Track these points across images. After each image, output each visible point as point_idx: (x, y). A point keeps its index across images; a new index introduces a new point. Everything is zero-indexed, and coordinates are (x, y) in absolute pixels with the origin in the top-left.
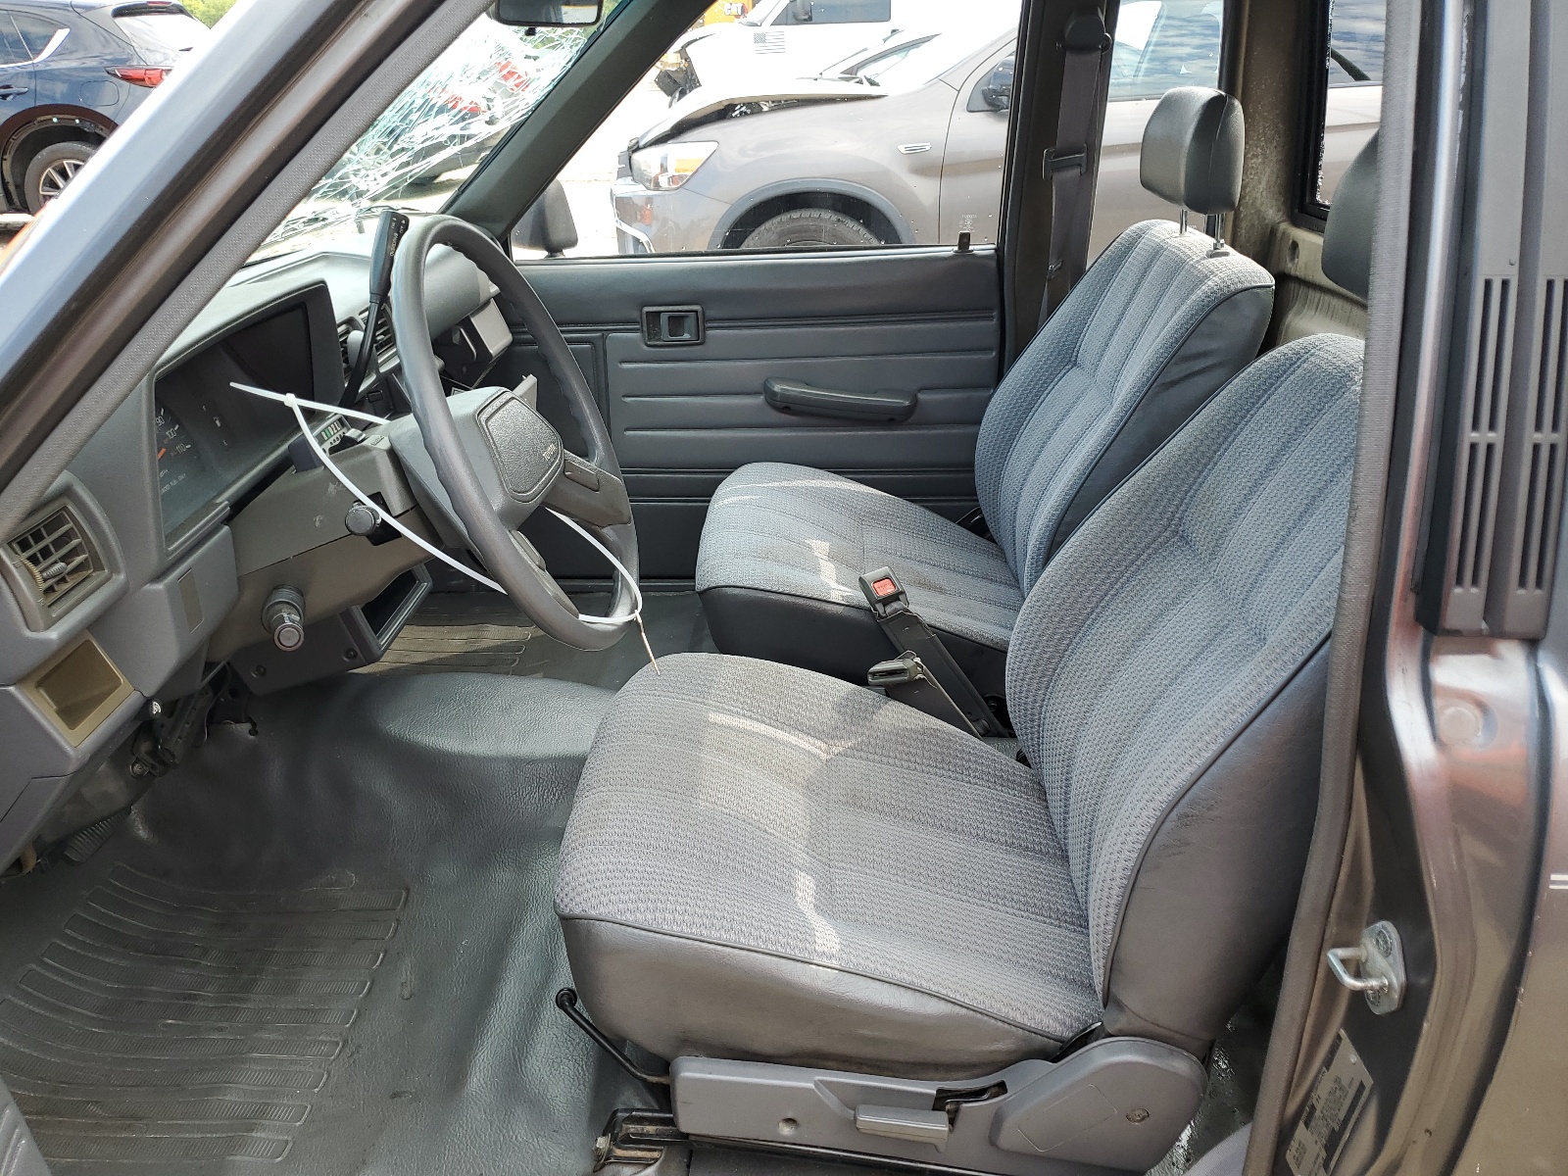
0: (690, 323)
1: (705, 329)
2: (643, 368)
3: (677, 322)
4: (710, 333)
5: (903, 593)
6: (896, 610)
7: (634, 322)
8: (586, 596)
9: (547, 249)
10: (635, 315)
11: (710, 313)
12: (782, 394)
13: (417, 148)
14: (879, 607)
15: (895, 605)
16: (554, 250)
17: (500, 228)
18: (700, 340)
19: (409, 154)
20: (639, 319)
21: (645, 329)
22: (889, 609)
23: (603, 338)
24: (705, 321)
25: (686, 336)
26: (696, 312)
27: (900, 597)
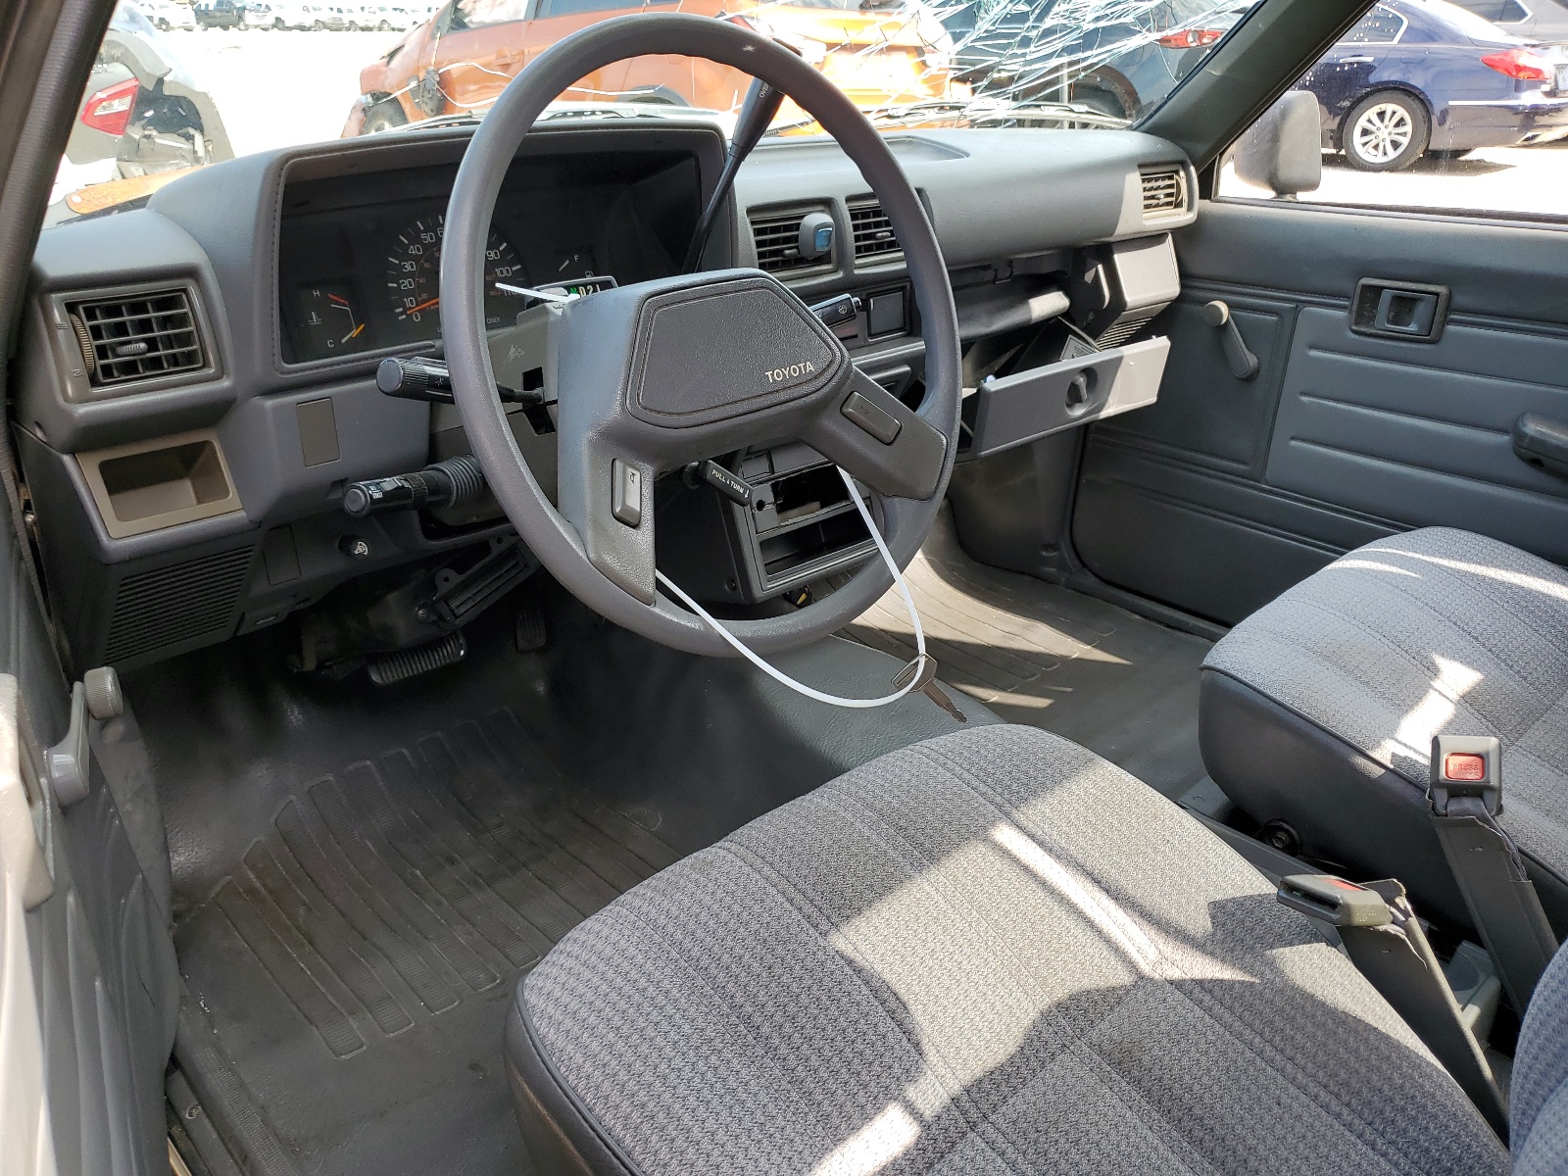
0: (1422, 310)
1: (1446, 321)
2: (1337, 361)
3: (1404, 305)
4: (1451, 328)
5: (1497, 791)
6: (1466, 812)
7: (1346, 297)
8: (1182, 635)
9: (1274, 187)
10: (1345, 285)
11: (1461, 300)
12: (1533, 439)
13: (1088, 26)
14: (1442, 797)
15: (1468, 804)
16: (1283, 189)
17: (1201, 149)
18: (1432, 335)
19: (1075, 35)
20: (1352, 296)
21: (1355, 307)
22: (1454, 806)
23: (1296, 311)
24: (1449, 309)
25: (1412, 328)
26: (1437, 294)
27: (1487, 795)
